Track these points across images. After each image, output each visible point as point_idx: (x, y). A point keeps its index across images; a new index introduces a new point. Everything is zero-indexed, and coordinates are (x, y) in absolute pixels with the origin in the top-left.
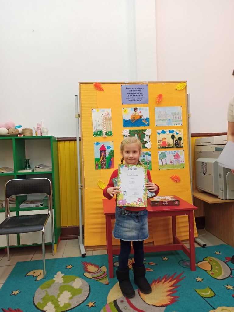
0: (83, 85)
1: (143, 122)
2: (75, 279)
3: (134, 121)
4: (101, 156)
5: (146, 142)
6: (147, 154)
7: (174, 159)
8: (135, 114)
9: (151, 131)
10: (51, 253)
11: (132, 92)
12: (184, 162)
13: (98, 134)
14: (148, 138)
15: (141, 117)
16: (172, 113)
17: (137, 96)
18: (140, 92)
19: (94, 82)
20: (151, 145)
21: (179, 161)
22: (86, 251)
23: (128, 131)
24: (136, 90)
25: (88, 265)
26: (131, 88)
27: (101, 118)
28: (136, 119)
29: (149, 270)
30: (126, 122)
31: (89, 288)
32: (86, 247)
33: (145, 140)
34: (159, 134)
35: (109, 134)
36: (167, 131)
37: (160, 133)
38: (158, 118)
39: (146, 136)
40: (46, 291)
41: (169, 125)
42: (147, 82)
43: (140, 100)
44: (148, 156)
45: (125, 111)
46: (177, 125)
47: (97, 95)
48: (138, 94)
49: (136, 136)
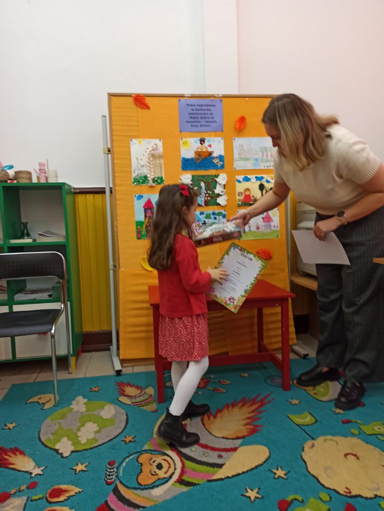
0: (114, 99)
1: (214, 163)
2: (104, 406)
3: (199, 161)
4: (146, 217)
5: (219, 195)
6: (220, 214)
7: (264, 222)
8: (202, 149)
9: (226, 177)
10: (67, 372)
11: (197, 112)
12: (278, 229)
13: (141, 181)
14: (222, 189)
15: (210, 154)
16: (261, 148)
17: (205, 118)
18: (209, 112)
19: (134, 94)
20: (227, 201)
21: (270, 226)
22: (122, 367)
23: (189, 178)
24: (204, 108)
25: (125, 386)
26: (195, 105)
27: (147, 155)
28: (203, 158)
30: (186, 161)
31: (126, 417)
32: (123, 362)
33: (217, 191)
34: (239, 182)
35: (159, 181)
36: (252, 177)
37: (241, 180)
38: (238, 156)
39: (218, 186)
40: (59, 423)
41: (256, 168)
42: (221, 96)
43: (209, 126)
44: (221, 217)
45: (185, 143)
46: (268, 167)
47: (138, 116)
48: (206, 116)
49: (202, 184)
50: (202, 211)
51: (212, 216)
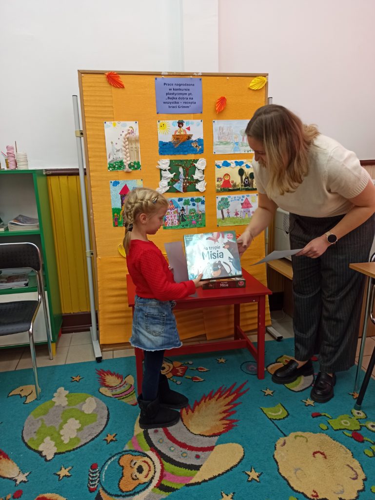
0: (85, 77)
1: (192, 147)
2: (86, 399)
3: (177, 146)
5: (197, 181)
6: (198, 200)
7: (243, 208)
8: (180, 132)
9: (205, 162)
10: (48, 357)
11: (175, 92)
13: (117, 166)
14: (201, 175)
15: (189, 137)
16: (241, 132)
17: (183, 98)
18: (187, 92)
19: (107, 71)
20: (206, 187)
21: (249, 211)
22: (102, 352)
23: (167, 163)
24: (182, 87)
25: (106, 374)
26: (172, 85)
27: (122, 138)
28: (182, 142)
29: (198, 379)
31: (107, 412)
32: (103, 346)
33: (195, 177)
34: (219, 167)
35: (136, 166)
36: (232, 162)
37: (221, 165)
38: (218, 140)
39: (197, 171)
40: (42, 419)
41: (236, 153)
42: (201, 74)
43: (188, 107)
44: (200, 203)
45: (162, 126)
46: (248, 152)
47: (111, 96)
48: (185, 96)
49: (181, 170)
50: (181, 197)
51: (191, 203)
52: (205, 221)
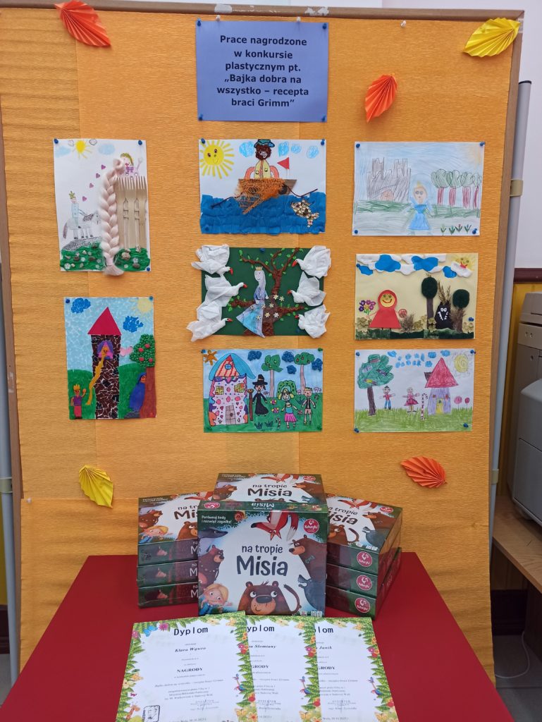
1: (293, 213)
3: (250, 208)
4: (96, 360)
5: (304, 308)
6: (304, 359)
7: (429, 385)
8: (261, 173)
9: (328, 256)
11: (251, 61)
12: (470, 405)
13: (83, 259)
14: (314, 291)
15: (286, 187)
16: (436, 176)
17: (274, 79)
18: (286, 62)
21: (447, 397)
24: (270, 48)
26: (244, 40)
27: (99, 184)
28: (264, 198)
30: (213, 207)
33: (298, 296)
35: (135, 261)
36: (405, 259)
37: (372, 267)
38: (366, 198)
39: (303, 281)
41: (418, 233)
42: (326, 12)
43: (286, 103)
44: (308, 367)
45: (212, 154)
46: (452, 232)
47: (75, 70)
48: (277, 73)
49: (260, 275)
50: (256, 349)
51: (283, 365)
52: (320, 415)
